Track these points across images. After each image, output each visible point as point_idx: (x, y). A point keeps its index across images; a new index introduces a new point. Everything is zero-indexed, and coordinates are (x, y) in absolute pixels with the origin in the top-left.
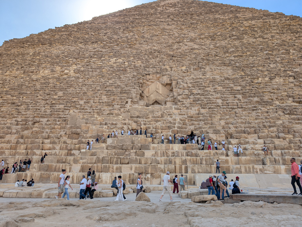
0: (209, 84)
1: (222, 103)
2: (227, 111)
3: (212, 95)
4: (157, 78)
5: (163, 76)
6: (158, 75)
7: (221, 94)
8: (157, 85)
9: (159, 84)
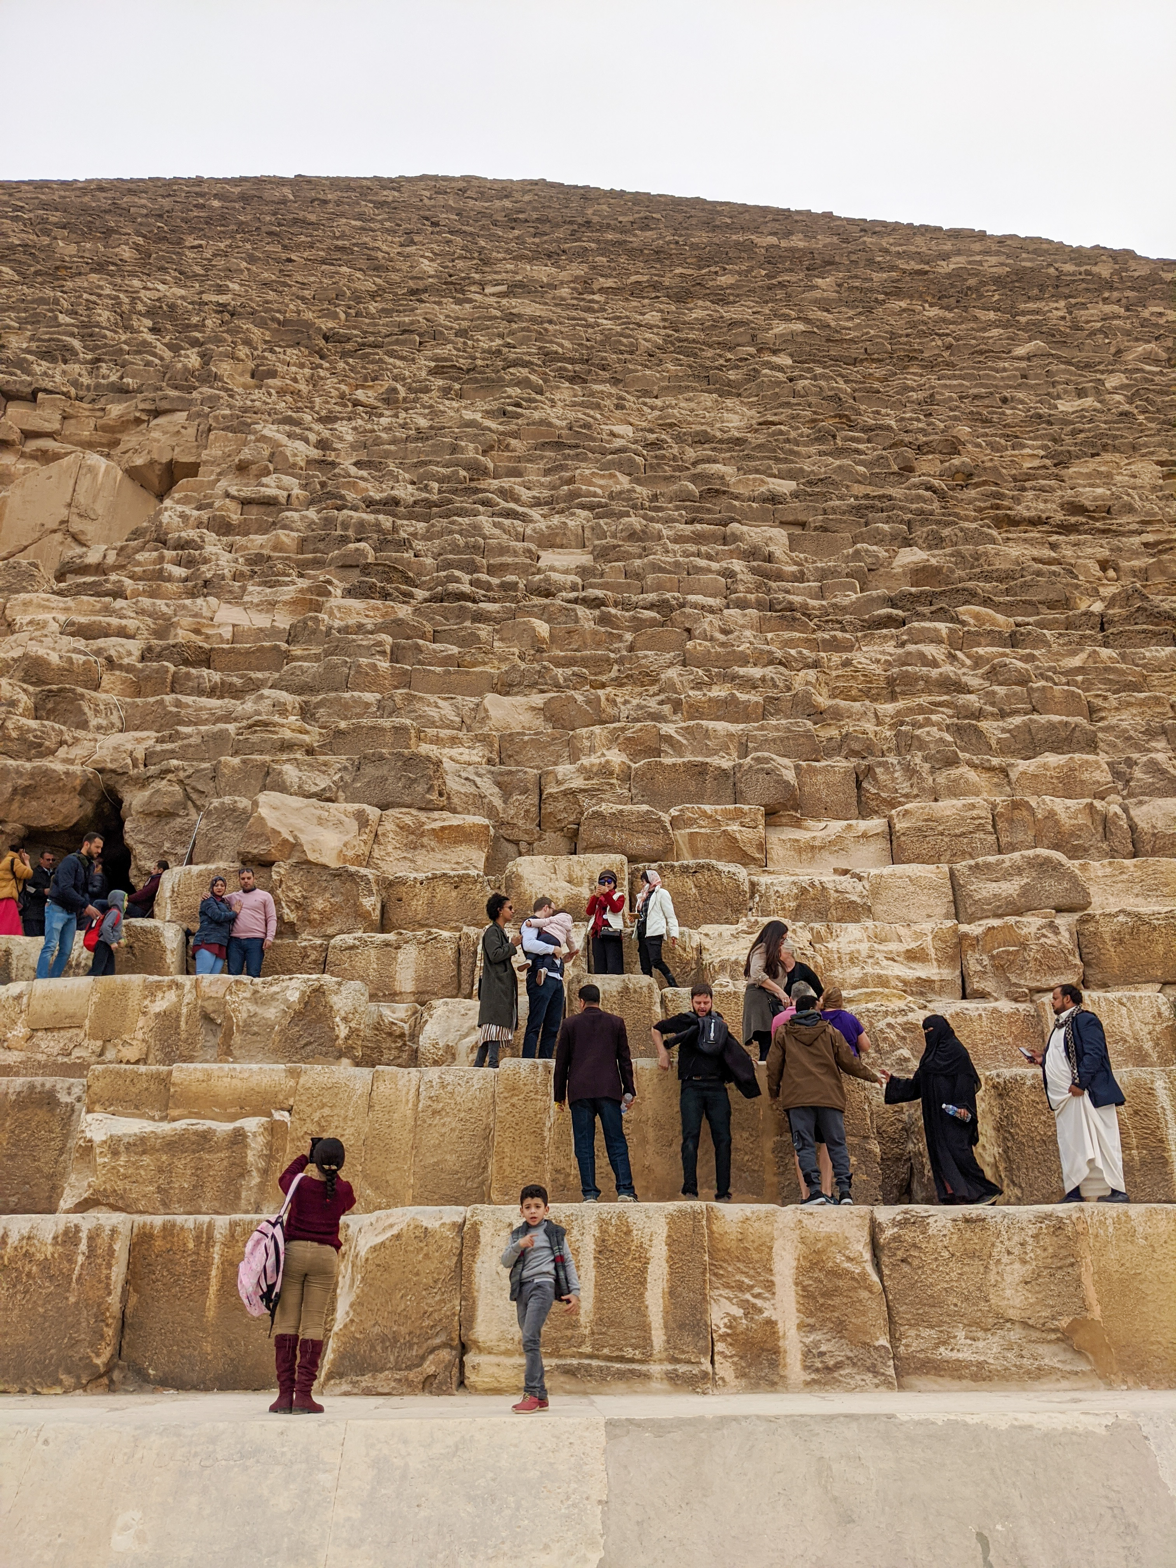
0: (519, 459)
1: (583, 571)
2: (604, 620)
3: (509, 514)
4: (100, 428)
7: (598, 517)
8: (86, 480)
9: (107, 472)
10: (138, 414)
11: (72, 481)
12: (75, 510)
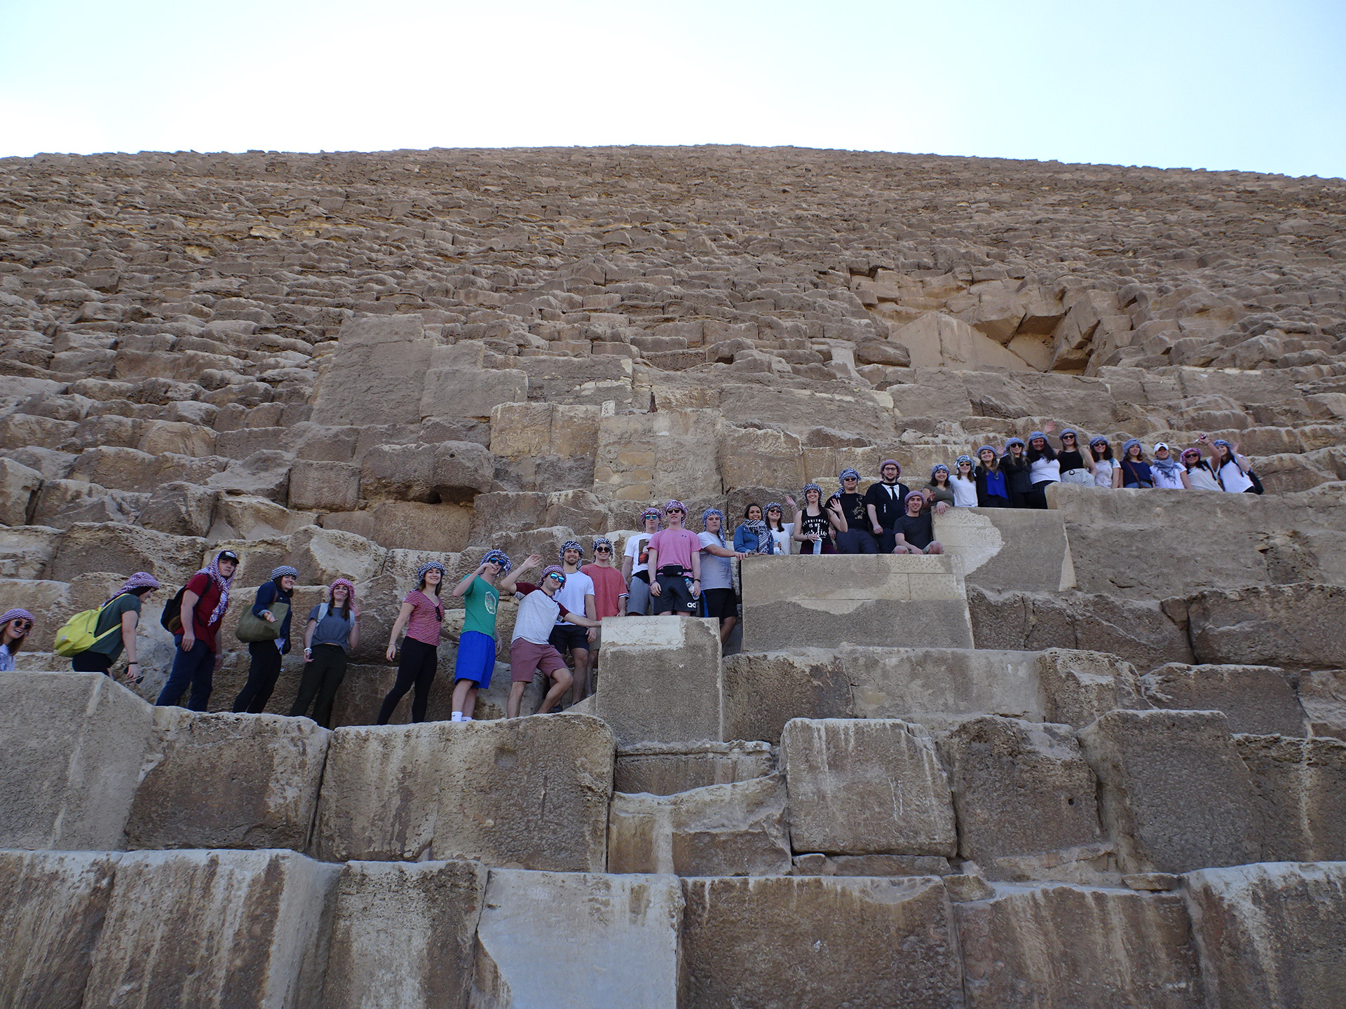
4: (930, 295)
5: (973, 282)
6: (935, 282)
8: (946, 334)
9: (959, 326)
10: (960, 283)
11: (936, 334)
12: (948, 356)
